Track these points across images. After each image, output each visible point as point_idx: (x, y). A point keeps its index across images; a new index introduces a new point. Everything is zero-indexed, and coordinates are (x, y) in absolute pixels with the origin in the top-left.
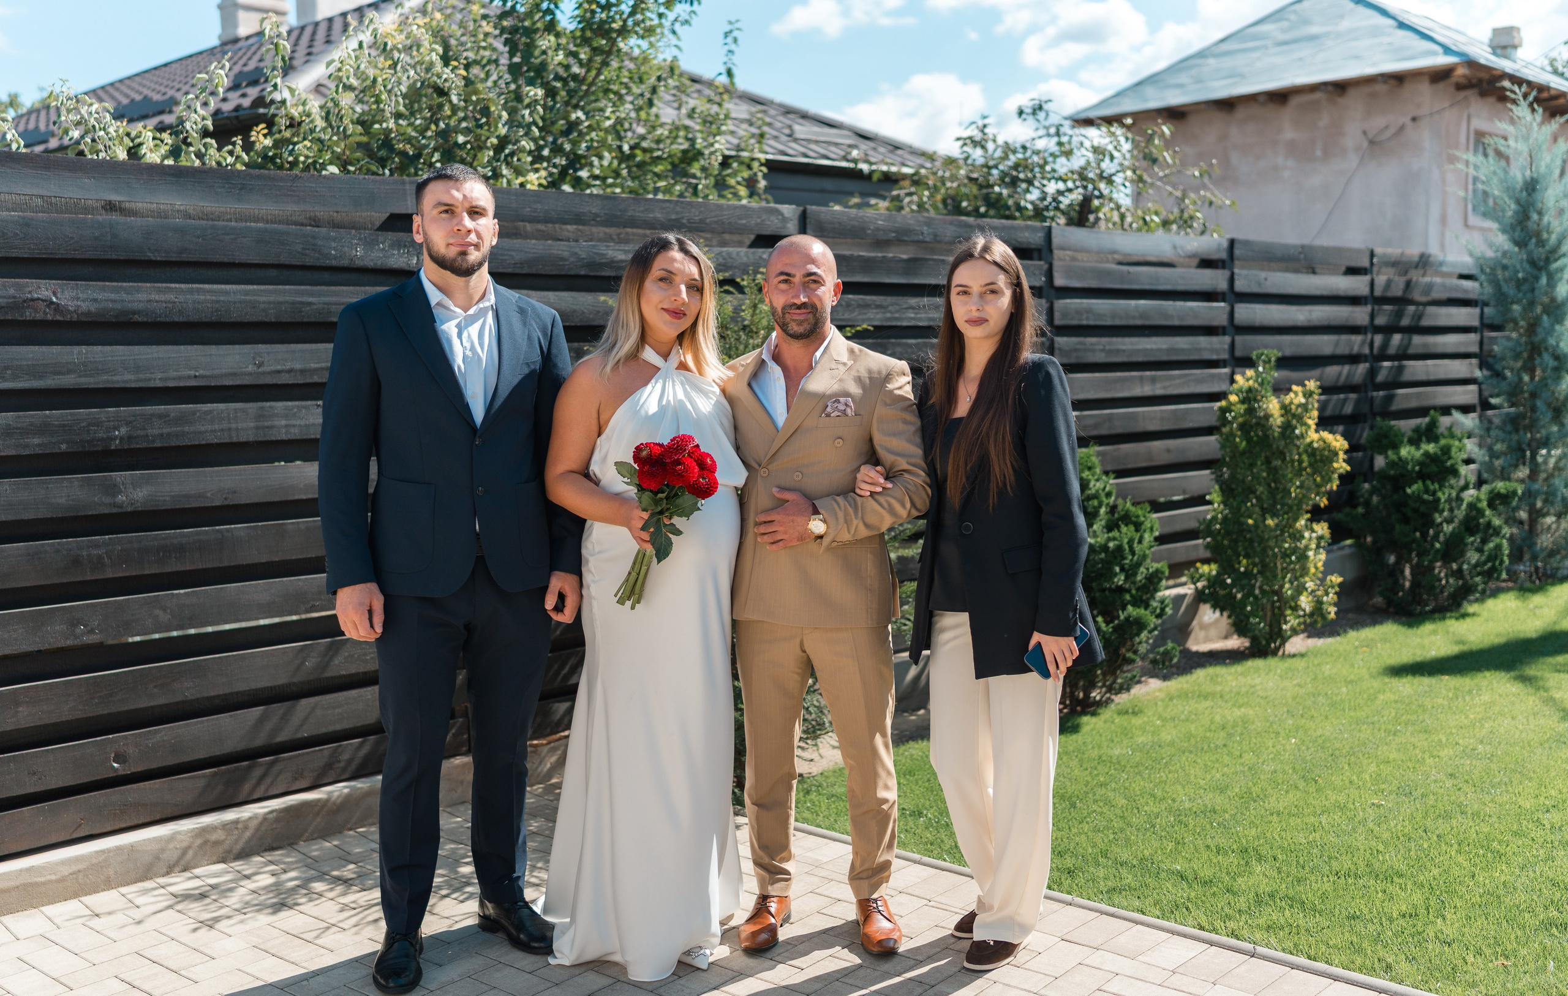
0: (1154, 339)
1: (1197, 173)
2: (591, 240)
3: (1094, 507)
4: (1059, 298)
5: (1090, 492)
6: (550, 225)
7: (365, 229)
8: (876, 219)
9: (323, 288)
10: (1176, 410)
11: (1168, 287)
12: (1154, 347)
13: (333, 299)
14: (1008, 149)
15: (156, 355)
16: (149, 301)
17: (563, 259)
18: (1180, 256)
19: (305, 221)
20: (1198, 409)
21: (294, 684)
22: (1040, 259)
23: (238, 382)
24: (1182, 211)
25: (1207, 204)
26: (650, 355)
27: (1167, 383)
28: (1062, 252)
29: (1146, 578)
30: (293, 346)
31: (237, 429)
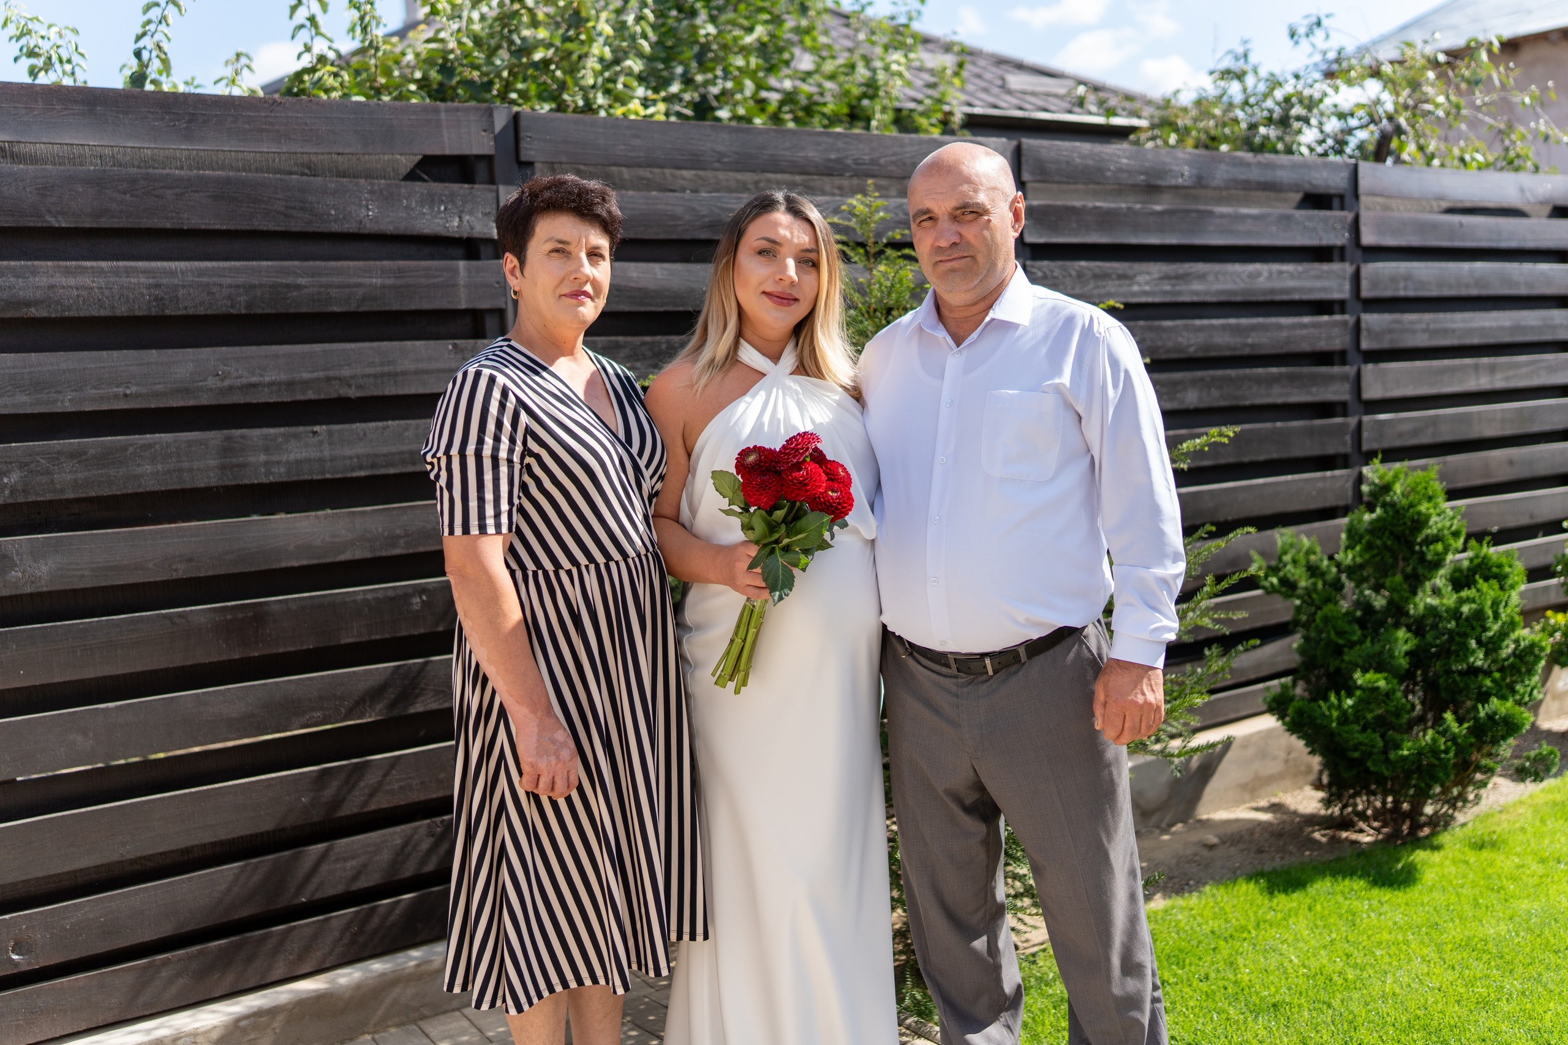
0: (1494, 314)
1: (1527, 100)
2: (717, 191)
3: (1437, 554)
4: (1366, 261)
5: (1429, 531)
6: (657, 170)
7: (385, 178)
8: (1119, 157)
9: (318, 263)
10: (1522, 409)
11: (1513, 244)
12: (1494, 324)
13: (336, 280)
14: (1275, 83)
15: (64, 366)
16: (52, 287)
17: (675, 217)
18: (1529, 203)
19: (295, 169)
20: (1550, 406)
21: (284, 829)
22: (1342, 208)
23: (192, 403)
24: (1507, 149)
25: (1541, 139)
26: (749, 355)
27: (1511, 373)
28: (1370, 199)
29: (1514, 654)
30: (275, 349)
31: (191, 470)
